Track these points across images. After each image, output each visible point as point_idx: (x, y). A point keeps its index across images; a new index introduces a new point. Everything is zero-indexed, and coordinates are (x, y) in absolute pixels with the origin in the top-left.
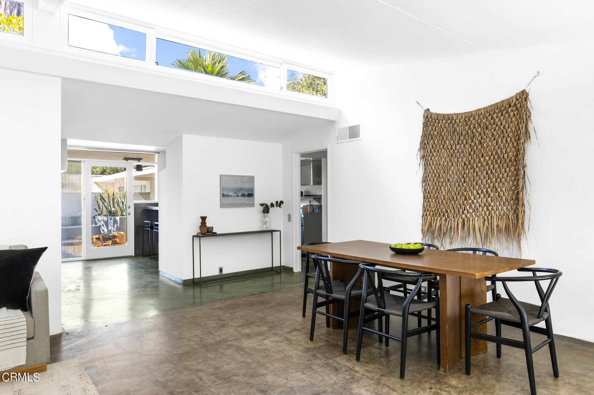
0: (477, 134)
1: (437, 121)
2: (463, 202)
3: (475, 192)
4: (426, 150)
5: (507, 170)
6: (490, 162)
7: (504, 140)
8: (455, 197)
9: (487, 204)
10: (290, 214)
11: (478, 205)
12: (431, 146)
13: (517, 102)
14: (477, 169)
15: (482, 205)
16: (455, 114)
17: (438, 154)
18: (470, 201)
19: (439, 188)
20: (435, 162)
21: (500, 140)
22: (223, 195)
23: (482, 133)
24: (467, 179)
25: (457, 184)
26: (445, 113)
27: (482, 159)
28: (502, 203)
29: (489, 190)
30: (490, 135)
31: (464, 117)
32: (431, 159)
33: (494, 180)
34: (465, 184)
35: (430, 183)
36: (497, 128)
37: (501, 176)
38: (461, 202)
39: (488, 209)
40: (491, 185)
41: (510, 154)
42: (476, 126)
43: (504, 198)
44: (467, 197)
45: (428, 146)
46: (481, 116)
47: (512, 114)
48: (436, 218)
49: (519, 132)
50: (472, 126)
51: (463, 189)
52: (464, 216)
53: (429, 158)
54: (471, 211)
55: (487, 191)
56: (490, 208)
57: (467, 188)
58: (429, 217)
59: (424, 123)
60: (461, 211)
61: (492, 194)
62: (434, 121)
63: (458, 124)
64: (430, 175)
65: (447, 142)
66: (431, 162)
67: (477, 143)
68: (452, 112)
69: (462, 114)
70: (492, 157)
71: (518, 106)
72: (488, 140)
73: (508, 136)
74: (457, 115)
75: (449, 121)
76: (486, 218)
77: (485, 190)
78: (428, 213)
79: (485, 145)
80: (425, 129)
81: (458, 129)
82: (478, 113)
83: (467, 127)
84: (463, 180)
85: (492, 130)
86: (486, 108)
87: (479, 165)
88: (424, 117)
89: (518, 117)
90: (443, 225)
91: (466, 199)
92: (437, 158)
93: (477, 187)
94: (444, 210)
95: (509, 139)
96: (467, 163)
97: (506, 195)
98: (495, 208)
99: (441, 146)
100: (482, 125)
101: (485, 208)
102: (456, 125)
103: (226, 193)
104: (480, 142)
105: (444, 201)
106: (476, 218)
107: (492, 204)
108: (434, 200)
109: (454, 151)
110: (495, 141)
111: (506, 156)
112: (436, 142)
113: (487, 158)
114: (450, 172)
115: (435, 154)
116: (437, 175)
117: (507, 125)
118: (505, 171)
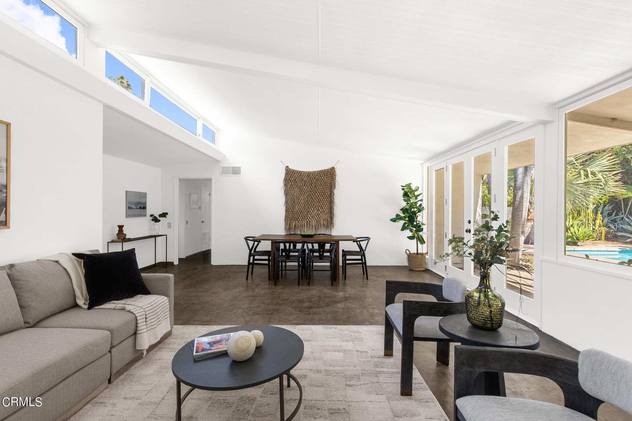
0: (314, 183)
1: (293, 173)
2: (307, 213)
3: (313, 209)
4: (287, 187)
5: (327, 199)
6: (320, 196)
7: (326, 187)
8: (303, 211)
9: (318, 214)
10: (171, 223)
11: (314, 215)
12: (290, 185)
13: (331, 171)
14: (314, 198)
15: (316, 215)
16: (303, 172)
17: (294, 190)
18: (311, 213)
19: (294, 206)
20: (292, 194)
21: (324, 186)
22: (129, 208)
23: (316, 182)
24: (309, 203)
25: (304, 205)
26: (297, 170)
27: (316, 194)
28: (325, 214)
29: (319, 208)
30: (320, 184)
31: (307, 174)
32: (290, 192)
33: (321, 204)
34: (308, 205)
35: (290, 204)
36: (323, 181)
37: (324, 202)
38: (306, 213)
39: (319, 217)
40: (320, 206)
41: (329, 193)
42: (313, 179)
43: (326, 211)
44: (309, 211)
45: (288, 185)
46: (316, 175)
47: (329, 176)
48: (292, 221)
49: (332, 184)
50: (311, 179)
51: (307, 207)
52: (307, 220)
53: (289, 191)
54: (311, 217)
55: (318, 209)
56: (320, 216)
57: (309, 207)
58: (289, 221)
59: (286, 173)
60: (306, 217)
61: (321, 210)
62: (291, 173)
63: (304, 177)
64: (290, 200)
65: (299, 184)
66: (290, 193)
67: (314, 187)
68: (301, 170)
69: (306, 172)
70: (321, 194)
71: (331, 173)
72: (319, 186)
73: (328, 185)
74: (304, 172)
75: (300, 174)
76: (318, 220)
77: (317, 208)
78: (288, 219)
79: (317, 188)
80: (286, 176)
81: (304, 179)
82: (313, 173)
83: (309, 179)
84: (307, 203)
85: (321, 182)
86: (318, 171)
87: (315, 197)
88: (286, 170)
89: (331, 178)
90: (296, 224)
91: (308, 212)
92: (293, 192)
93: (314, 207)
94: (297, 217)
95: (328, 187)
96: (309, 195)
97: (327, 211)
98: (322, 216)
99: (296, 186)
100: (316, 179)
101: (318, 216)
102: (303, 177)
103: (130, 206)
104: (315, 186)
105: (297, 213)
106: (313, 221)
107: (321, 214)
108: (291, 212)
109: (302, 189)
110: (322, 187)
111: (326, 194)
112: (293, 183)
113: (318, 194)
114: (300, 199)
115: (292, 189)
116: (293, 200)
117: (327, 181)
118: (326, 200)
